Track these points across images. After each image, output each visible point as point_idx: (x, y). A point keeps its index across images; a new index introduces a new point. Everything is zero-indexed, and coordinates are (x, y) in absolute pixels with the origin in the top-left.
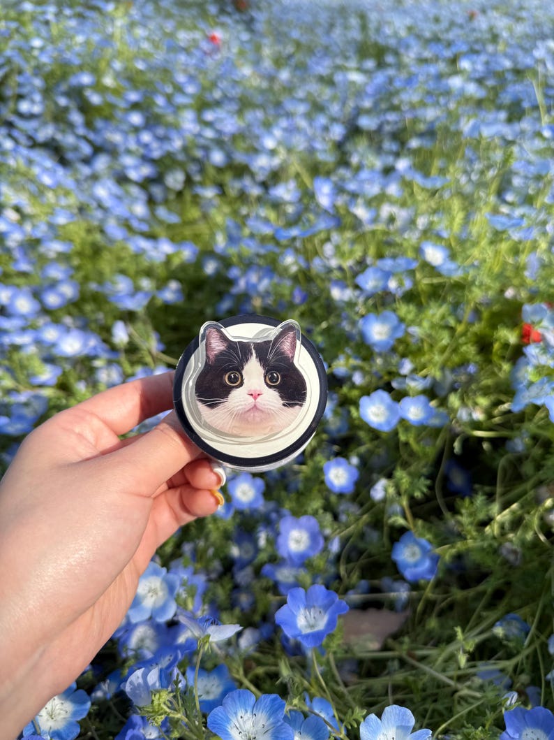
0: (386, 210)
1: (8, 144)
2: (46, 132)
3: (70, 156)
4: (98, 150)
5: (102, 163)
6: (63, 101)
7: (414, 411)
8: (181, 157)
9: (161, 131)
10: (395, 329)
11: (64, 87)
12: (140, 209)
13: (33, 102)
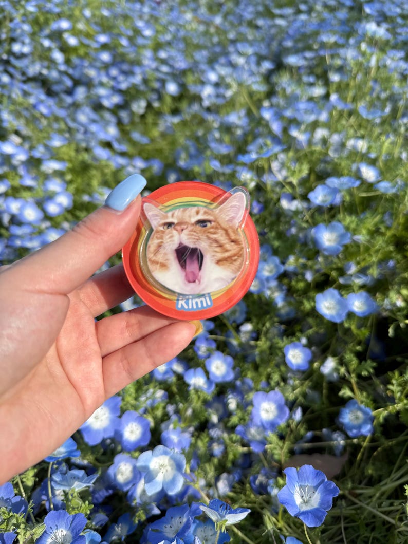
0: (320, 133)
1: (6, 79)
2: (34, 69)
3: (56, 88)
4: (77, 83)
5: (81, 93)
6: (47, 43)
7: (358, 304)
8: (142, 88)
9: (125, 67)
10: (342, 237)
11: (47, 32)
12: (112, 131)
13: (23, 43)
